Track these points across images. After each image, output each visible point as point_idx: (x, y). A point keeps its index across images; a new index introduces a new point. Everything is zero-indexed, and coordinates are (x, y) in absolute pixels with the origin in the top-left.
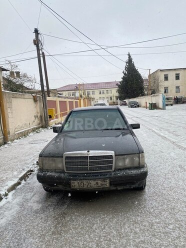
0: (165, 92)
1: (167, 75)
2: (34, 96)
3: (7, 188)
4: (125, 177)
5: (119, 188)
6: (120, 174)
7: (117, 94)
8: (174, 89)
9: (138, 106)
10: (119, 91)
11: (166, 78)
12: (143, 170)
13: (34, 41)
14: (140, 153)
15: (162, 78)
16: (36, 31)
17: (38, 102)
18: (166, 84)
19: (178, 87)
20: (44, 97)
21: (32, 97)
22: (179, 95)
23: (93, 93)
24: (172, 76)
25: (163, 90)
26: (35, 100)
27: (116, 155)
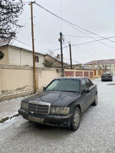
2: (57, 69)
3: (14, 114)
4: (52, 119)
5: (53, 125)
6: (50, 117)
12: (63, 117)
13: (59, 39)
14: (64, 107)
16: (61, 34)
17: (59, 72)
20: (63, 70)
21: (56, 70)
23: (110, 66)
26: (57, 71)
27: (51, 106)
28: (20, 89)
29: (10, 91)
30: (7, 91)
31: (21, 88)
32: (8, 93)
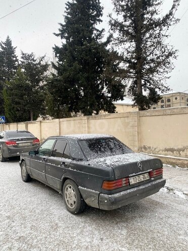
28: (172, 150)
29: (155, 149)
30: (149, 148)
31: (176, 148)
32: (151, 152)
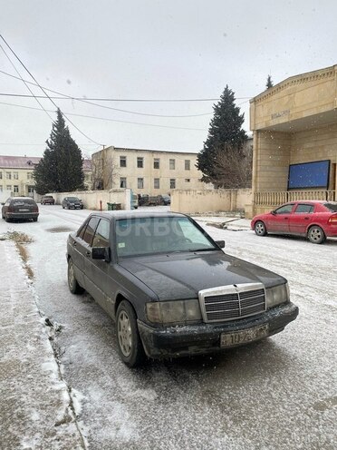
0: (122, 186)
1: (125, 157)
7: (33, 182)
8: (136, 182)
9: (82, 207)
10: (37, 176)
11: (123, 163)
15: (117, 161)
18: (124, 172)
19: (142, 179)
22: (143, 193)
24: (132, 160)
25: (118, 182)
27: (267, 288)
